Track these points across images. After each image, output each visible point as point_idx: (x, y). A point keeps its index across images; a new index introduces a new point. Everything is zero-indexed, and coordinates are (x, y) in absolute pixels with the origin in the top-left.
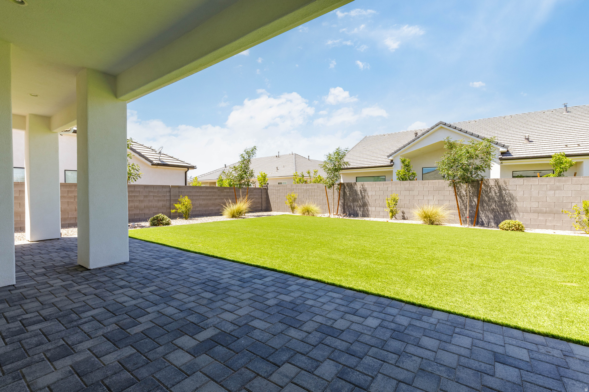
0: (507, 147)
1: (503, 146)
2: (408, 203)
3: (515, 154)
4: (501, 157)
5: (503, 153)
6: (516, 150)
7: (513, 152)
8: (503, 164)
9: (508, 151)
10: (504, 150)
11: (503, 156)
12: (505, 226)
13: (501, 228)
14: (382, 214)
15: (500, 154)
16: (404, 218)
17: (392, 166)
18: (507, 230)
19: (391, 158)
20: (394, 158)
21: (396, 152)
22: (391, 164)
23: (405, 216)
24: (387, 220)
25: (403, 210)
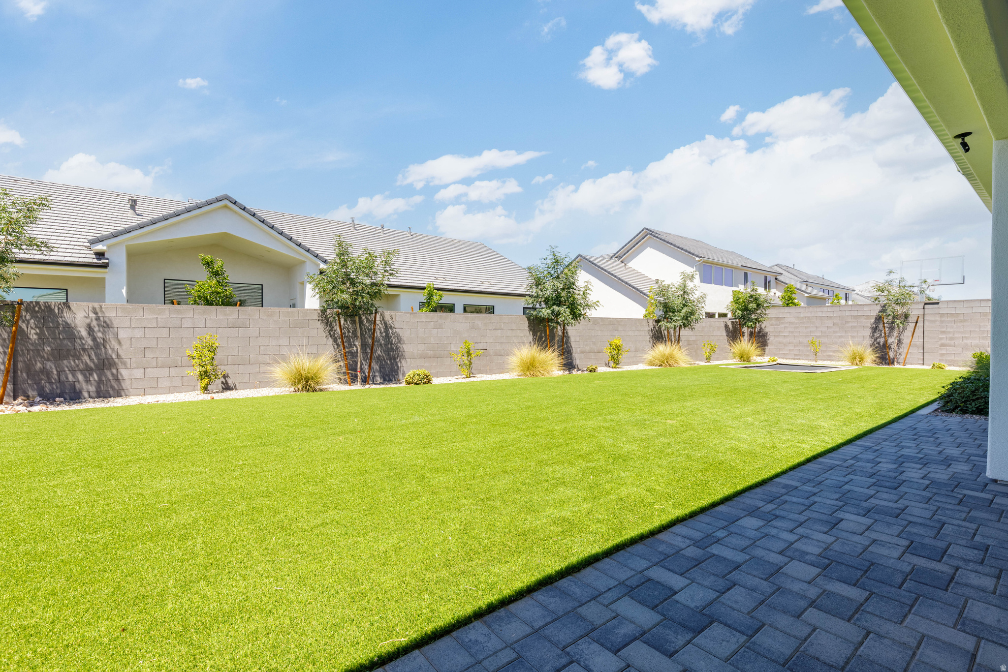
2: (236, 353)
13: (409, 383)
16: (227, 387)
17: (108, 267)
19: (100, 247)
20: (109, 247)
21: (115, 235)
22: (103, 261)
23: (230, 382)
24: (197, 396)
25: (227, 370)
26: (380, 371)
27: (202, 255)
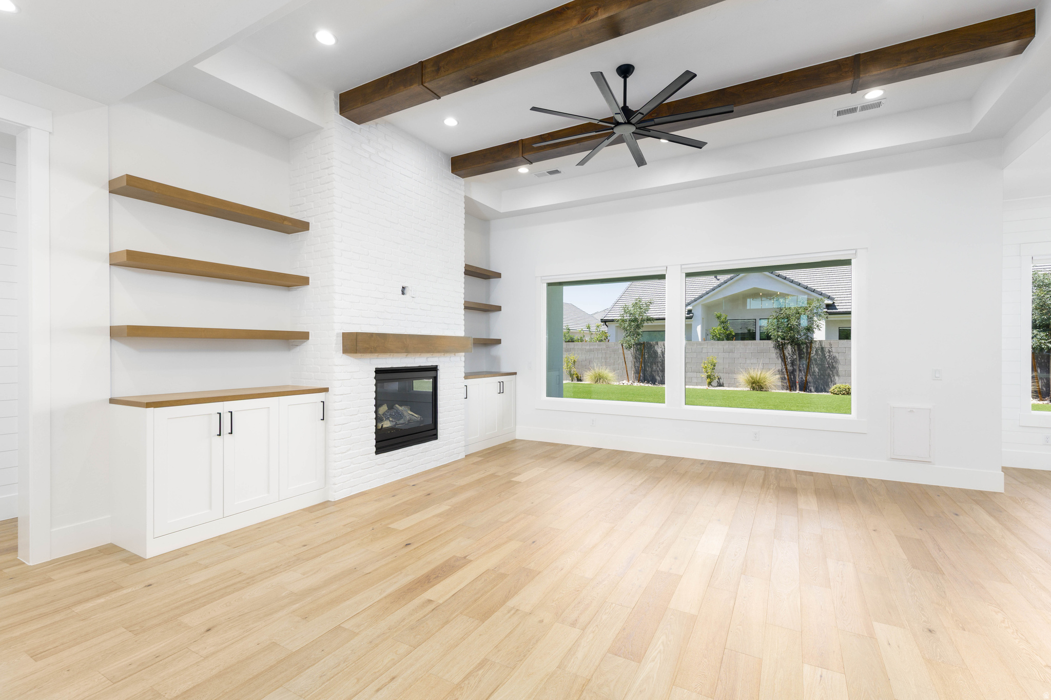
0: (832, 299)
1: (829, 297)
2: (727, 367)
3: (842, 307)
4: (826, 310)
5: (828, 306)
6: (843, 301)
7: (840, 304)
8: (829, 319)
9: (834, 303)
10: (830, 302)
11: (828, 309)
12: (836, 390)
13: (832, 393)
14: (695, 380)
15: (825, 307)
16: (720, 385)
17: (691, 318)
18: (838, 394)
19: (689, 308)
20: (693, 307)
21: (695, 300)
22: (691, 315)
23: (721, 381)
24: (705, 387)
25: (721, 375)
26: (814, 383)
27: (716, 313)
